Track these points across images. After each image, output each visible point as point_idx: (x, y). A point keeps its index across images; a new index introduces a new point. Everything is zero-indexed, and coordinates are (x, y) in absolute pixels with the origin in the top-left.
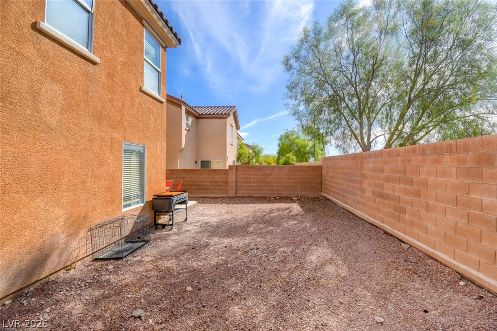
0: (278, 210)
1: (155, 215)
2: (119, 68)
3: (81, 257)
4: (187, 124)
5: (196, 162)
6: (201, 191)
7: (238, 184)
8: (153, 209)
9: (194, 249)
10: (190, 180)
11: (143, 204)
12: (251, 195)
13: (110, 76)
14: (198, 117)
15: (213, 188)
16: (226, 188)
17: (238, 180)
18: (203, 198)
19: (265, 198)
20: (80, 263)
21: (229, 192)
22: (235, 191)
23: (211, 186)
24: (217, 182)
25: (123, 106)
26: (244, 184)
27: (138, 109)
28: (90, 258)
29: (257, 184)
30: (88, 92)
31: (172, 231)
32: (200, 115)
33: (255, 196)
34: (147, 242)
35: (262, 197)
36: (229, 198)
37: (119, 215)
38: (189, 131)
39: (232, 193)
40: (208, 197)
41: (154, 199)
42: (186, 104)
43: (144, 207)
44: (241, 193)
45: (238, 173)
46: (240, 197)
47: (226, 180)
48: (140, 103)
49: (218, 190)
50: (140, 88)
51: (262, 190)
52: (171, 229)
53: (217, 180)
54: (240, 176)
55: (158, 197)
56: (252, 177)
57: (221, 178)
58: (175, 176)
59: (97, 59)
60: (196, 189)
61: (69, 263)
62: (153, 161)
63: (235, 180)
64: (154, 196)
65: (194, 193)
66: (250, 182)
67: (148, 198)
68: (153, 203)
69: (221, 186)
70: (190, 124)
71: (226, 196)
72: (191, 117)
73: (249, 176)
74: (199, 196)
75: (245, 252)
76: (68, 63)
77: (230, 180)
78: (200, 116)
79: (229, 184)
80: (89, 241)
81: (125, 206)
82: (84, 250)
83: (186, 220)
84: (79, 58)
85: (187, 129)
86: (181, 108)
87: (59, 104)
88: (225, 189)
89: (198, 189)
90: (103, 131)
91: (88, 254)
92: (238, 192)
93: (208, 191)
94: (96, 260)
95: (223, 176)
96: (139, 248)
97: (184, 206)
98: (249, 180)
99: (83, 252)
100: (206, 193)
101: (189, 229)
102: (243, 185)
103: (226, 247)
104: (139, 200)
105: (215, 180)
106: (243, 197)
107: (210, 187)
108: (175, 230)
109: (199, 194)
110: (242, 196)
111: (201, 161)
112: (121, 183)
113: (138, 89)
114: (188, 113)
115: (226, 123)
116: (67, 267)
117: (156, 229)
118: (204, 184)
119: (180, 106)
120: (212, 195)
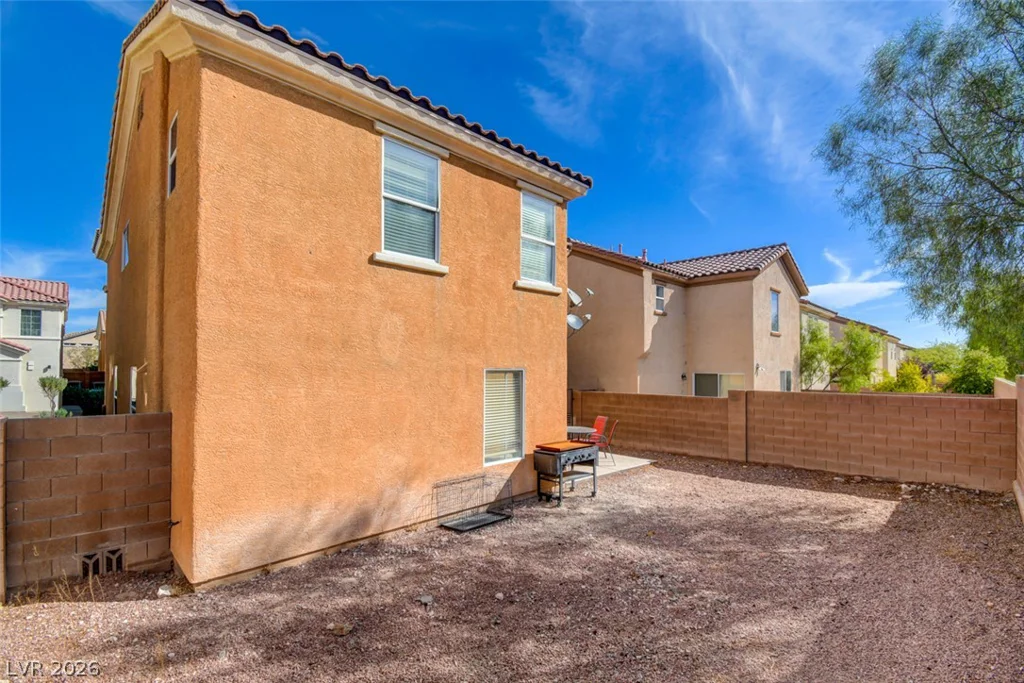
0: (817, 510)
1: (539, 479)
2: (478, 267)
3: (424, 519)
4: (659, 303)
5: (683, 377)
6: (671, 440)
7: (751, 434)
8: (535, 468)
9: (561, 546)
10: (651, 416)
11: (519, 459)
12: (786, 462)
13: (465, 283)
14: (687, 284)
15: (694, 436)
16: (724, 440)
17: (751, 424)
18: (674, 454)
19: (820, 474)
20: (424, 525)
21: (730, 449)
22: (744, 450)
23: (691, 431)
24: (704, 424)
25: (485, 317)
26: (767, 436)
27: (509, 316)
28: (434, 524)
29: (801, 439)
30: (434, 314)
31: (559, 509)
32: (690, 279)
33: (796, 466)
34: (508, 517)
35: (815, 471)
36: (730, 462)
37: (477, 471)
38: (664, 314)
39: (736, 452)
40: (685, 455)
41: (535, 452)
42: (652, 265)
43: (521, 464)
44: (758, 455)
45: (751, 408)
46: (757, 464)
47: (724, 423)
48: (514, 307)
49: (706, 441)
50: (515, 284)
51: (816, 453)
52: (558, 505)
53: (703, 420)
54: (757, 416)
55: (544, 450)
56: (787, 420)
57: (713, 417)
58: (623, 407)
59: (444, 269)
60: (661, 436)
61: (409, 523)
62: (539, 391)
63: (744, 423)
64: (537, 447)
65: (658, 442)
66: (784, 432)
67: (528, 449)
68: (535, 458)
69: (713, 433)
70: (666, 302)
71: (724, 456)
72: (670, 288)
73: (777, 418)
74: (667, 449)
75: (634, 575)
76: (409, 286)
77: (732, 423)
78: (691, 282)
79: (730, 431)
80: (435, 501)
81: (488, 460)
82: (428, 510)
83: (594, 494)
84: (423, 276)
85: (660, 311)
86: (642, 276)
87: (400, 337)
88: (720, 443)
89: (667, 436)
90: (455, 359)
91: (434, 516)
92: (751, 451)
93: (686, 443)
94: (441, 526)
95: (717, 413)
96: (493, 523)
97: (588, 469)
98: (780, 427)
99: (426, 514)
100: (682, 446)
101: (585, 512)
102: (764, 437)
103: (612, 557)
104: (514, 451)
105: (699, 420)
106: (765, 466)
107: (688, 434)
108: (563, 508)
109: (668, 446)
110: (763, 462)
111: (696, 375)
112: (482, 426)
113: (511, 286)
114: (661, 281)
115: (752, 288)
116: (407, 527)
117: (540, 500)
118: (677, 426)
119: (639, 272)
120: (693, 452)
